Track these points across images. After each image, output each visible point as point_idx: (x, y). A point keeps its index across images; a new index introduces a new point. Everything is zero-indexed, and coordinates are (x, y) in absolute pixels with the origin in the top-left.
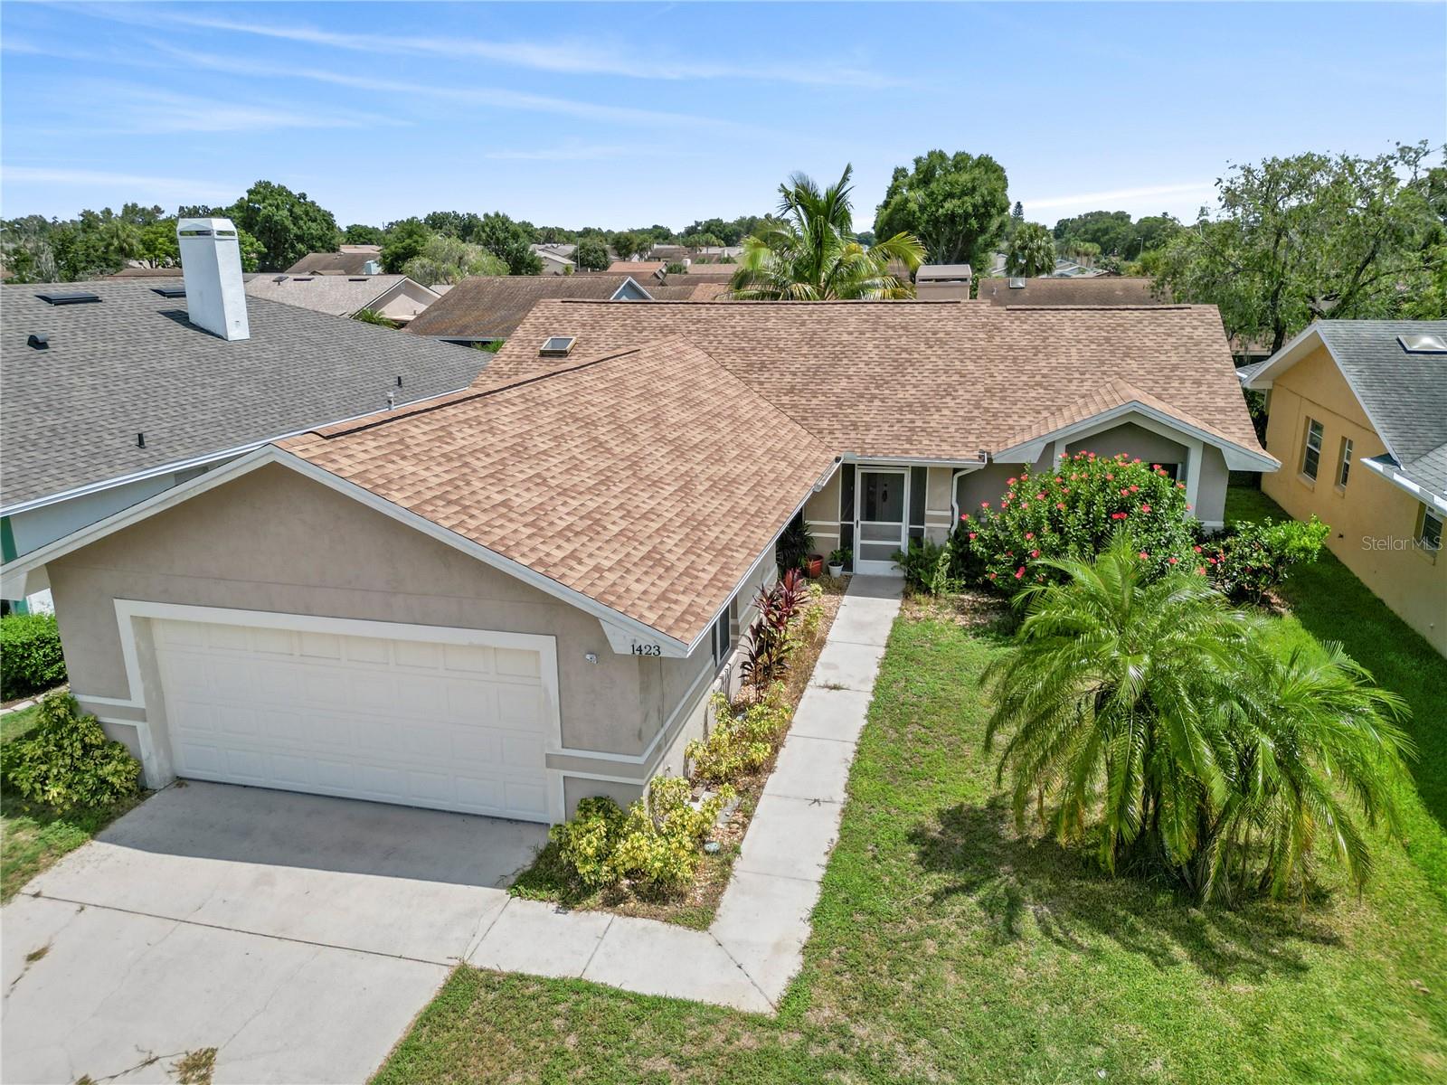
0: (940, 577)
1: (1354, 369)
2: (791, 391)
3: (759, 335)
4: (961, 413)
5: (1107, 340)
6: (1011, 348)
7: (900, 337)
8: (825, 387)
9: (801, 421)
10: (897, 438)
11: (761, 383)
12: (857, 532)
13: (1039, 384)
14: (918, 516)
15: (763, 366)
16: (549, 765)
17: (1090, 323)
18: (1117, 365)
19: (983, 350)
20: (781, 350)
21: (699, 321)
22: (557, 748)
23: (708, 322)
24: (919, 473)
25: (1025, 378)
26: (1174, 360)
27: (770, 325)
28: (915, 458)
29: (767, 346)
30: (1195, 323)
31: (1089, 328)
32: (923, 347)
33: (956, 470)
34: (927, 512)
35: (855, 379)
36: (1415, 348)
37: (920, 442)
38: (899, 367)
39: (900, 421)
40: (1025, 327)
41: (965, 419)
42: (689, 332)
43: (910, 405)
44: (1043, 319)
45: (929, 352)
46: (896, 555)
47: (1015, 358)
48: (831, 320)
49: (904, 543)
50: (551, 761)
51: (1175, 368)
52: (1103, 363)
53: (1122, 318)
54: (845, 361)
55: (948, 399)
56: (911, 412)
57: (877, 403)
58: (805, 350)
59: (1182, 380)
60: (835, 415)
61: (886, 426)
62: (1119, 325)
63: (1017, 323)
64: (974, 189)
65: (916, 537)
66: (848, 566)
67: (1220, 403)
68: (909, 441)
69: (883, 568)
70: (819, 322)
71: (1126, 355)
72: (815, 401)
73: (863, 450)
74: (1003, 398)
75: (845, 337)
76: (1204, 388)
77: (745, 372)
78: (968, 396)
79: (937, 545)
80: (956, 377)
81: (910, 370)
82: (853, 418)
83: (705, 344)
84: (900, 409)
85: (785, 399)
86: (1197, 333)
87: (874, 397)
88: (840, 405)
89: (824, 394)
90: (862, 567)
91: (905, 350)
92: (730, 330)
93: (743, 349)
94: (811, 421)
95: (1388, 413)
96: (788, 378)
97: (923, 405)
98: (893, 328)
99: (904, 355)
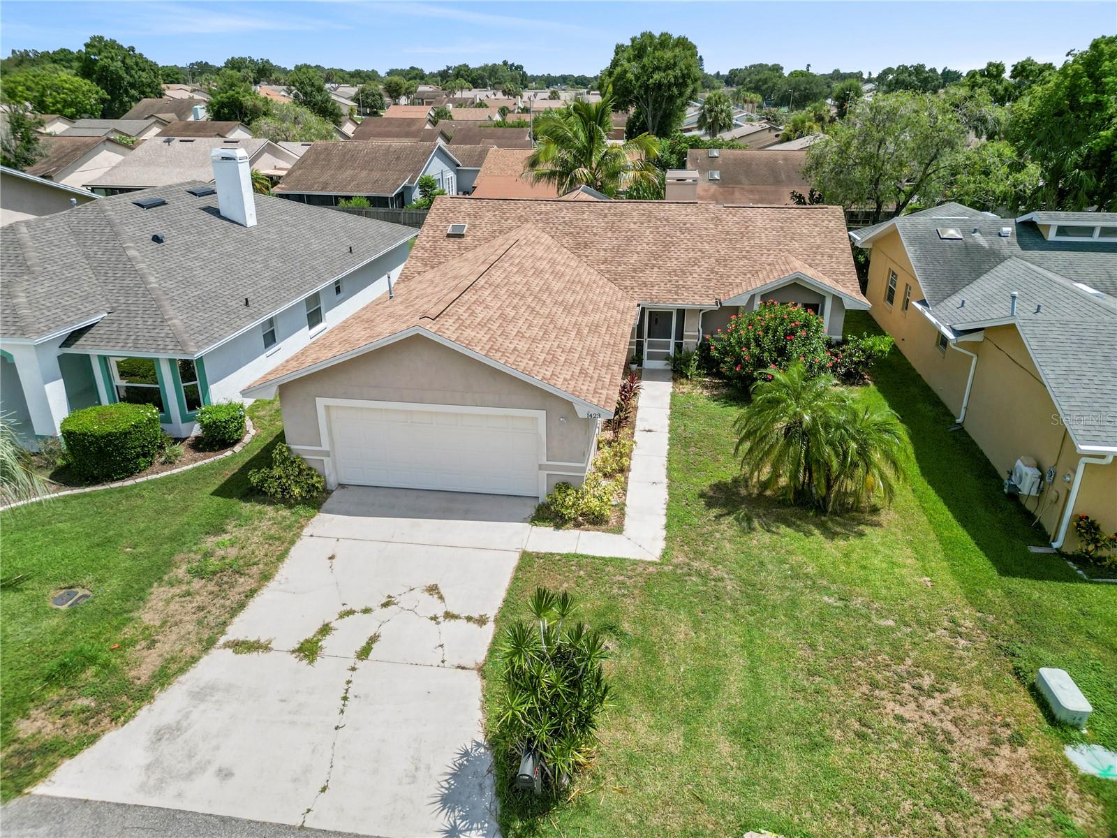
0: (693, 369)
1: (912, 249)
2: (605, 262)
3: (580, 223)
4: (704, 276)
5: (782, 228)
6: (728, 233)
7: (665, 226)
8: (625, 259)
9: (614, 281)
10: (670, 291)
11: (587, 257)
12: (646, 345)
13: (745, 257)
14: (680, 335)
15: (586, 246)
16: (540, 469)
17: (772, 217)
18: (787, 245)
19: (714, 236)
20: (595, 234)
21: (541, 213)
22: (544, 461)
23: (547, 213)
24: (681, 313)
25: (736, 253)
26: (819, 242)
27: (585, 216)
28: (680, 304)
29: (586, 231)
30: (830, 218)
31: (771, 220)
32: (678, 234)
33: (701, 310)
34: (685, 333)
35: (642, 254)
36: (945, 236)
37: (683, 294)
38: (666, 246)
39: (670, 281)
40: (735, 218)
41: (706, 279)
42: (537, 221)
43: (675, 271)
44: (745, 214)
45: (682, 237)
46: (667, 357)
47: (731, 240)
48: (622, 214)
49: (671, 351)
50: (541, 467)
51: (819, 247)
52: (779, 243)
53: (790, 214)
54: (634, 242)
55: (696, 267)
56: (676, 275)
57: (656, 269)
58: (609, 234)
59: (823, 255)
60: (633, 277)
61: (662, 284)
62: (788, 218)
63: (731, 216)
64: (675, 64)
65: (679, 347)
66: (640, 364)
67: (842, 269)
68: (677, 293)
69: (659, 364)
70: (615, 215)
71: (792, 239)
72: (620, 268)
73: (652, 299)
74: (725, 266)
75: (632, 226)
76: (834, 260)
77: (576, 249)
78: (706, 265)
79: (690, 351)
80: (699, 254)
81: (673, 248)
82: (643, 279)
83: (548, 229)
84: (670, 273)
85: (603, 267)
86: (831, 224)
87: (654, 266)
88: (635, 271)
89: (625, 264)
90: (648, 364)
91: (668, 235)
92: (562, 220)
93: (571, 233)
94: (620, 281)
95: (928, 276)
96: (602, 253)
97: (682, 271)
98: (659, 220)
99: (668, 239)
